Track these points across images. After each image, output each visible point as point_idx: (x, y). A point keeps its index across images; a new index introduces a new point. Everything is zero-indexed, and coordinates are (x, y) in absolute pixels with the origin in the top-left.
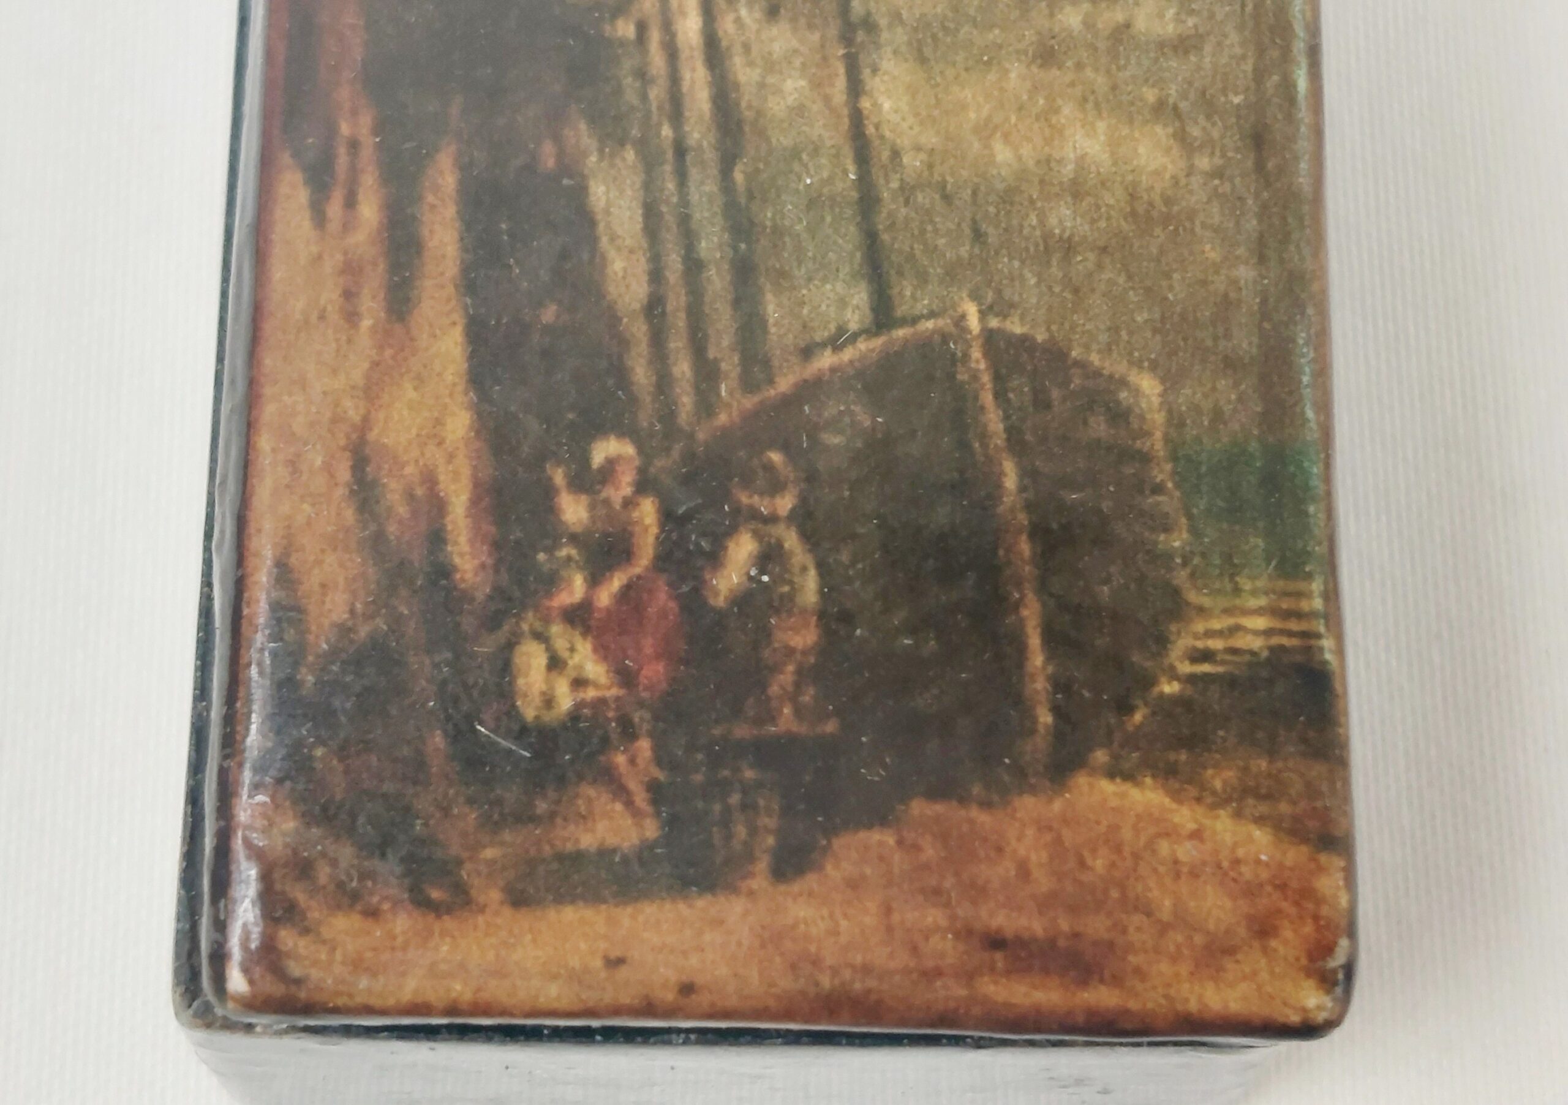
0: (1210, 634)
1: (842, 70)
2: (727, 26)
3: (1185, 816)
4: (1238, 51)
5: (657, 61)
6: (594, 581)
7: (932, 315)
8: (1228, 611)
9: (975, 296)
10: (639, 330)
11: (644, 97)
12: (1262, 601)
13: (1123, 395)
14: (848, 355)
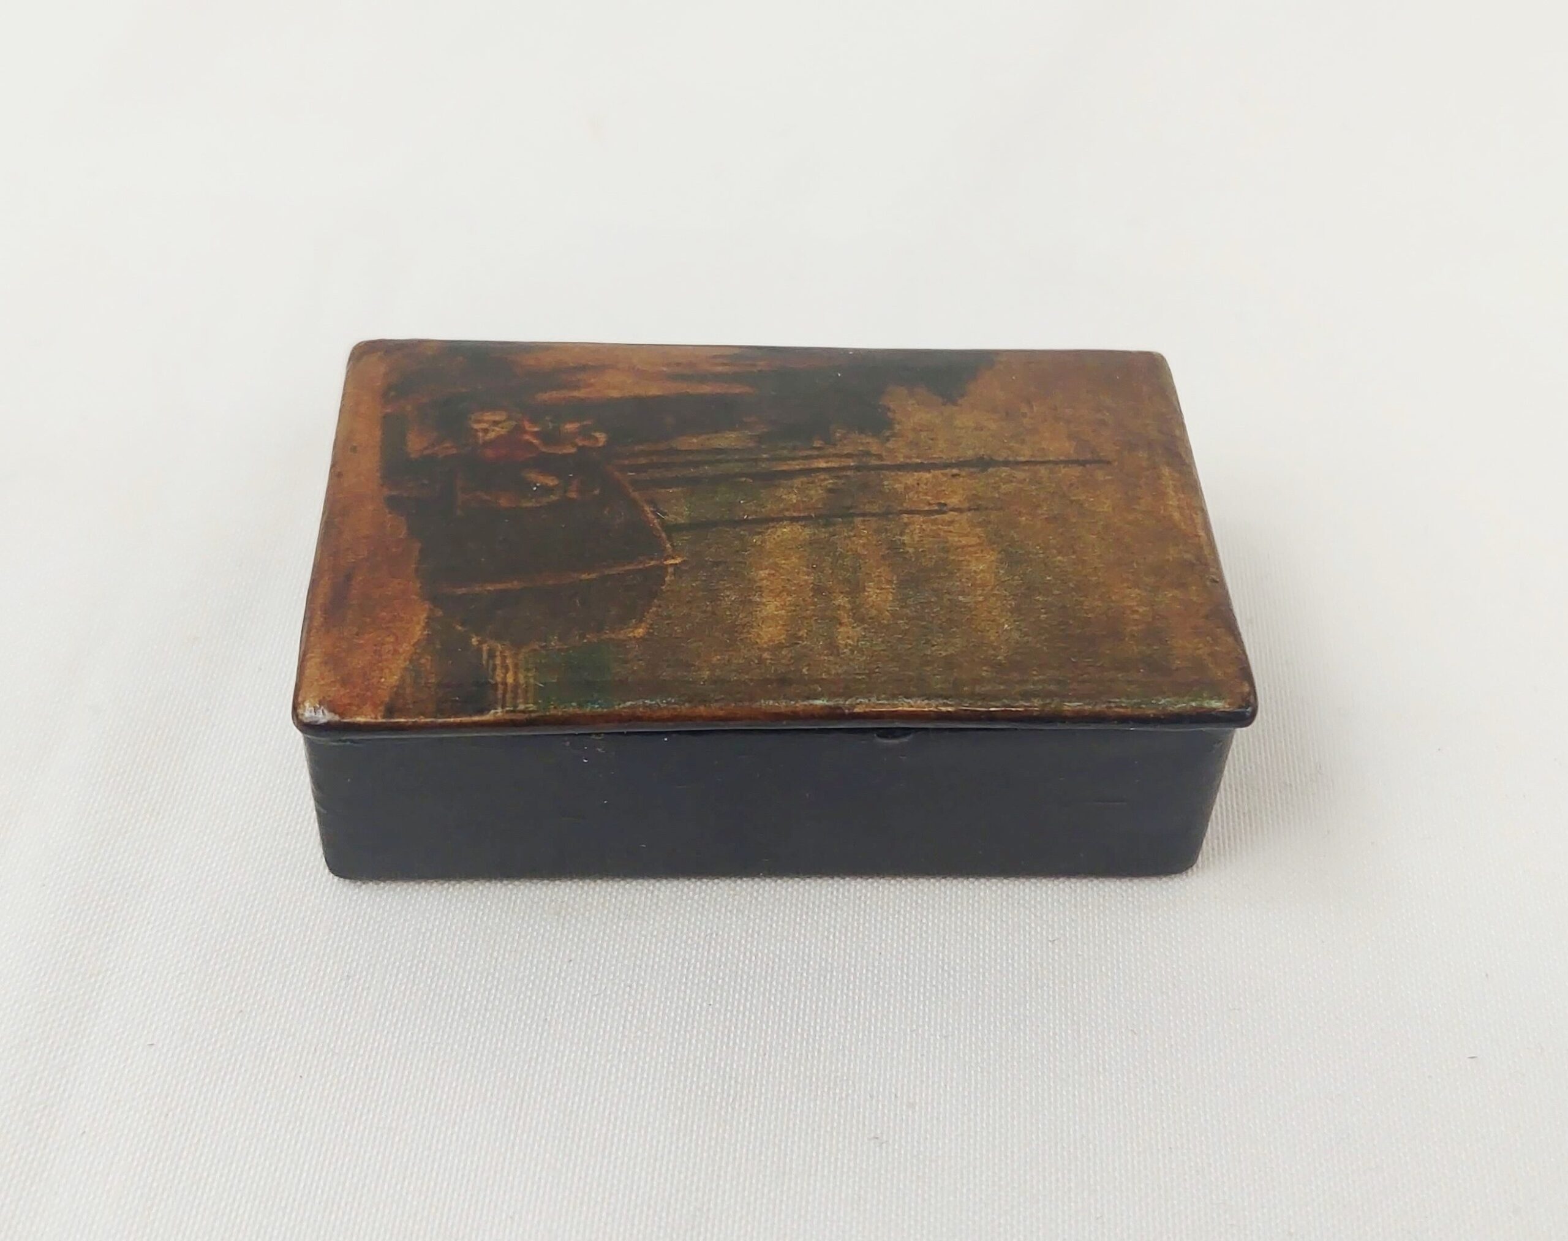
0: (504, 658)
1: (805, 514)
2: (823, 476)
3: (406, 647)
4: (833, 672)
5: (802, 452)
6: (535, 434)
8: (516, 666)
9: (684, 562)
10: (662, 446)
12: (522, 680)
14: (651, 516)
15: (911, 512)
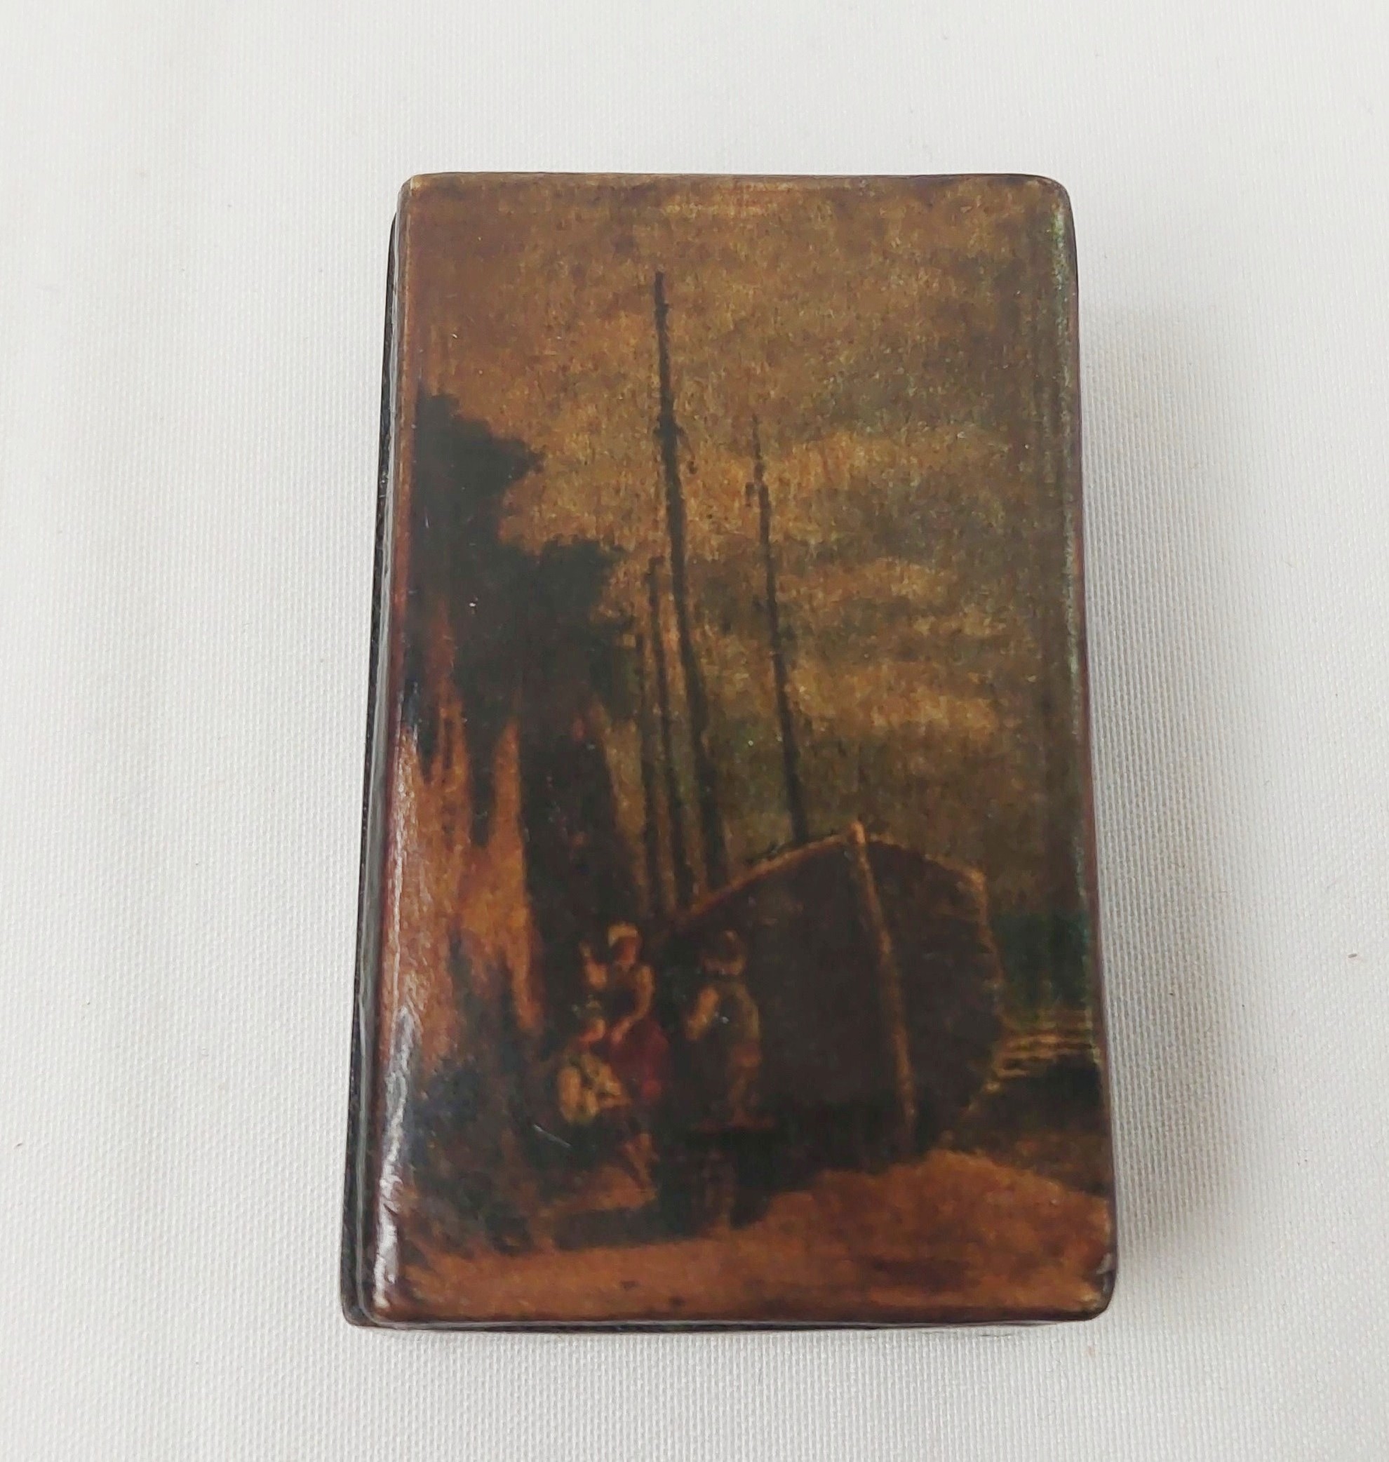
0: (1019, 1048)
1: (772, 663)
2: (696, 636)
3: (1004, 1175)
5: (650, 662)
6: (611, 1025)
7: (833, 833)
8: (1032, 1033)
9: (862, 819)
10: (640, 848)
11: (642, 688)
12: (1051, 1025)
13: (960, 885)
14: (778, 862)
15: (765, 529)
